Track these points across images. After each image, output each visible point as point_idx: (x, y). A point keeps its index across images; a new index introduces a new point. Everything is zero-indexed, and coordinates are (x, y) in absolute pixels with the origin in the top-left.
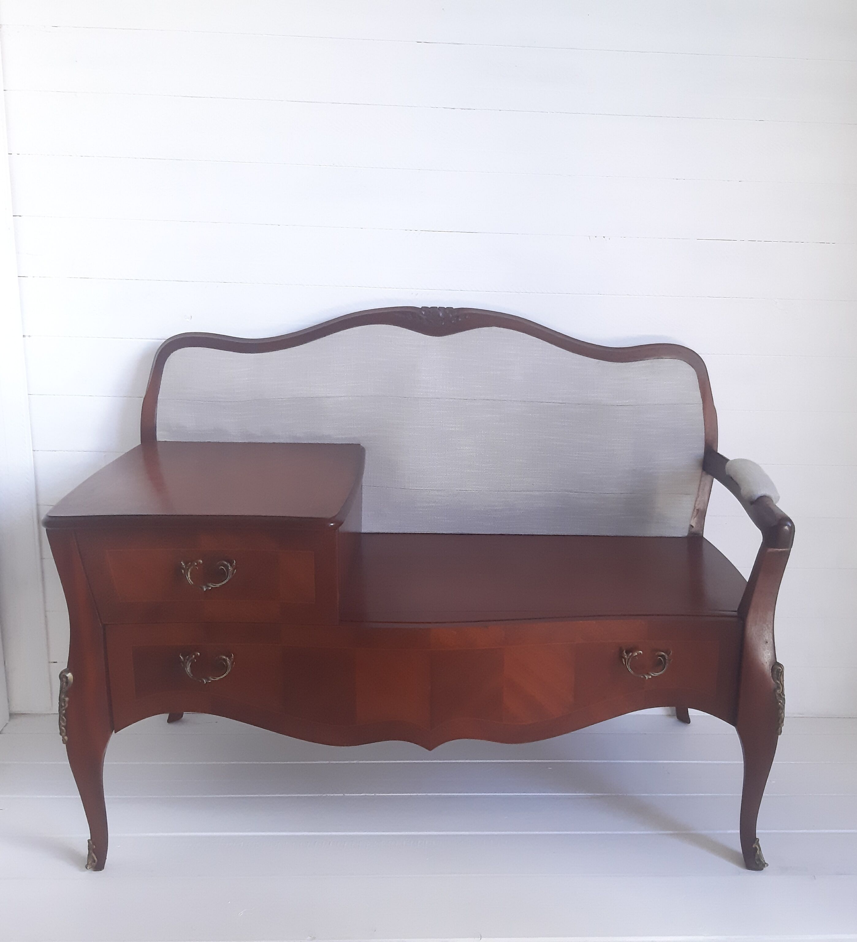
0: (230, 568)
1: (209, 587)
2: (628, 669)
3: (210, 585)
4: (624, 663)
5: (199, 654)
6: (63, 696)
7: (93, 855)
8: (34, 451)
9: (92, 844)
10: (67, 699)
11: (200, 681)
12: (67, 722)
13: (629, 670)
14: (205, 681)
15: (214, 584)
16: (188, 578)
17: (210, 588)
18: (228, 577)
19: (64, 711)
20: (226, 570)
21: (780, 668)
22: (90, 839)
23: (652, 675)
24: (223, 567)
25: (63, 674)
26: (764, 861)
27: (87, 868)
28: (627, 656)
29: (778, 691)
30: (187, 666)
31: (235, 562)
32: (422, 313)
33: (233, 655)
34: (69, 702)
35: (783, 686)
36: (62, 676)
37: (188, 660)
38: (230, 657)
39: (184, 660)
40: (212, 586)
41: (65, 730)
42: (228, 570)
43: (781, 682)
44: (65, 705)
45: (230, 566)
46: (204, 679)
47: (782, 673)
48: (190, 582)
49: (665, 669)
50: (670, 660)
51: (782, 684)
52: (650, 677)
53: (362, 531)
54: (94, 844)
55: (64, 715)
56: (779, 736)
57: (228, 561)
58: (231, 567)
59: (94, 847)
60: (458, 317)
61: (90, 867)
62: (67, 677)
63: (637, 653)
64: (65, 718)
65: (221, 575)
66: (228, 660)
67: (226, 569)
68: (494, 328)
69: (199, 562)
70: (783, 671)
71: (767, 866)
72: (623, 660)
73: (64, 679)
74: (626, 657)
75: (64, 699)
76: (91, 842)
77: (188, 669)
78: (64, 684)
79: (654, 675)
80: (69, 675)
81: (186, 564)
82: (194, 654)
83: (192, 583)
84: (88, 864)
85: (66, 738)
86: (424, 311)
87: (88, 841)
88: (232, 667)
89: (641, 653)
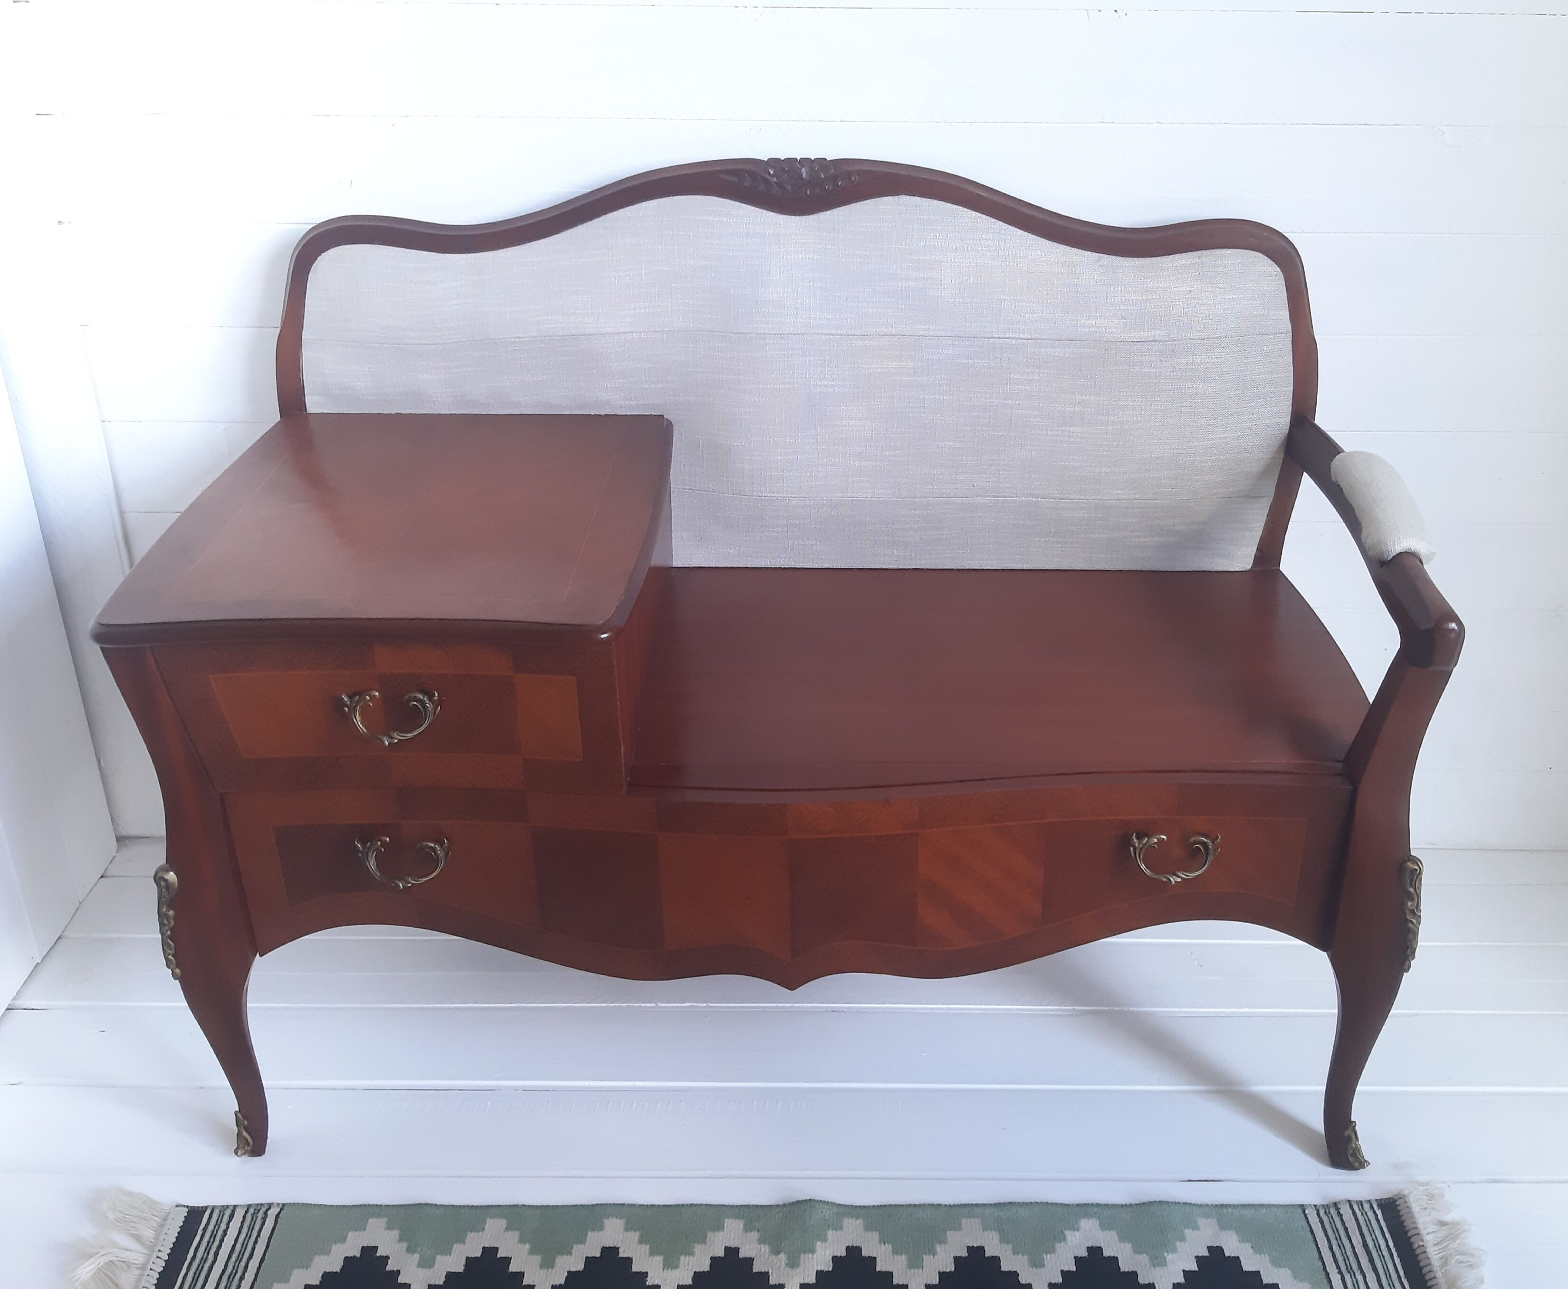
0: (428, 705)
1: (393, 740)
2: (1140, 866)
3: (395, 735)
4: (1133, 856)
5: (388, 839)
6: (164, 909)
7: (245, 1134)
8: (103, 421)
9: (242, 1119)
10: (171, 913)
11: (393, 885)
12: (175, 948)
13: (1142, 867)
14: (401, 885)
15: (402, 735)
16: (357, 722)
17: (396, 741)
18: (426, 722)
19: (169, 932)
20: (423, 709)
21: (1416, 867)
22: (238, 1110)
23: (1183, 876)
24: (415, 703)
25: (160, 874)
26: (1363, 1157)
27: (236, 1154)
28: (1139, 844)
29: (1409, 904)
30: (369, 859)
31: (436, 695)
32: (769, 172)
33: (445, 840)
34: (175, 918)
35: (1419, 897)
36: (158, 879)
37: (369, 848)
38: (441, 844)
39: (363, 849)
40: (397, 737)
41: (174, 961)
42: (425, 707)
43: (1415, 890)
44: (169, 923)
45: (427, 702)
46: (400, 882)
47: (1420, 877)
48: (361, 728)
49: (1206, 866)
50: (1215, 850)
51: (1417, 894)
52: (1179, 880)
53: (674, 564)
54: (244, 1117)
55: (171, 938)
56: (1405, 974)
57: (425, 692)
58: (430, 703)
59: (246, 1122)
60: (835, 178)
61: (243, 1151)
62: (166, 881)
63: (1158, 840)
64: (172, 941)
65: (415, 716)
66: (438, 849)
67: (421, 706)
68: (904, 199)
69: (373, 696)
70: (1420, 873)
71: (1367, 1166)
72: (1132, 849)
73: (162, 883)
74: (1137, 845)
75: (166, 914)
76: (239, 1115)
77: (372, 865)
78: (164, 890)
79: (1185, 877)
80: (171, 876)
81: (351, 697)
82: (379, 840)
83: (365, 730)
84: (238, 1148)
85: (178, 971)
86: (773, 168)
87: (236, 1113)
88: (446, 860)
89: (1163, 839)
